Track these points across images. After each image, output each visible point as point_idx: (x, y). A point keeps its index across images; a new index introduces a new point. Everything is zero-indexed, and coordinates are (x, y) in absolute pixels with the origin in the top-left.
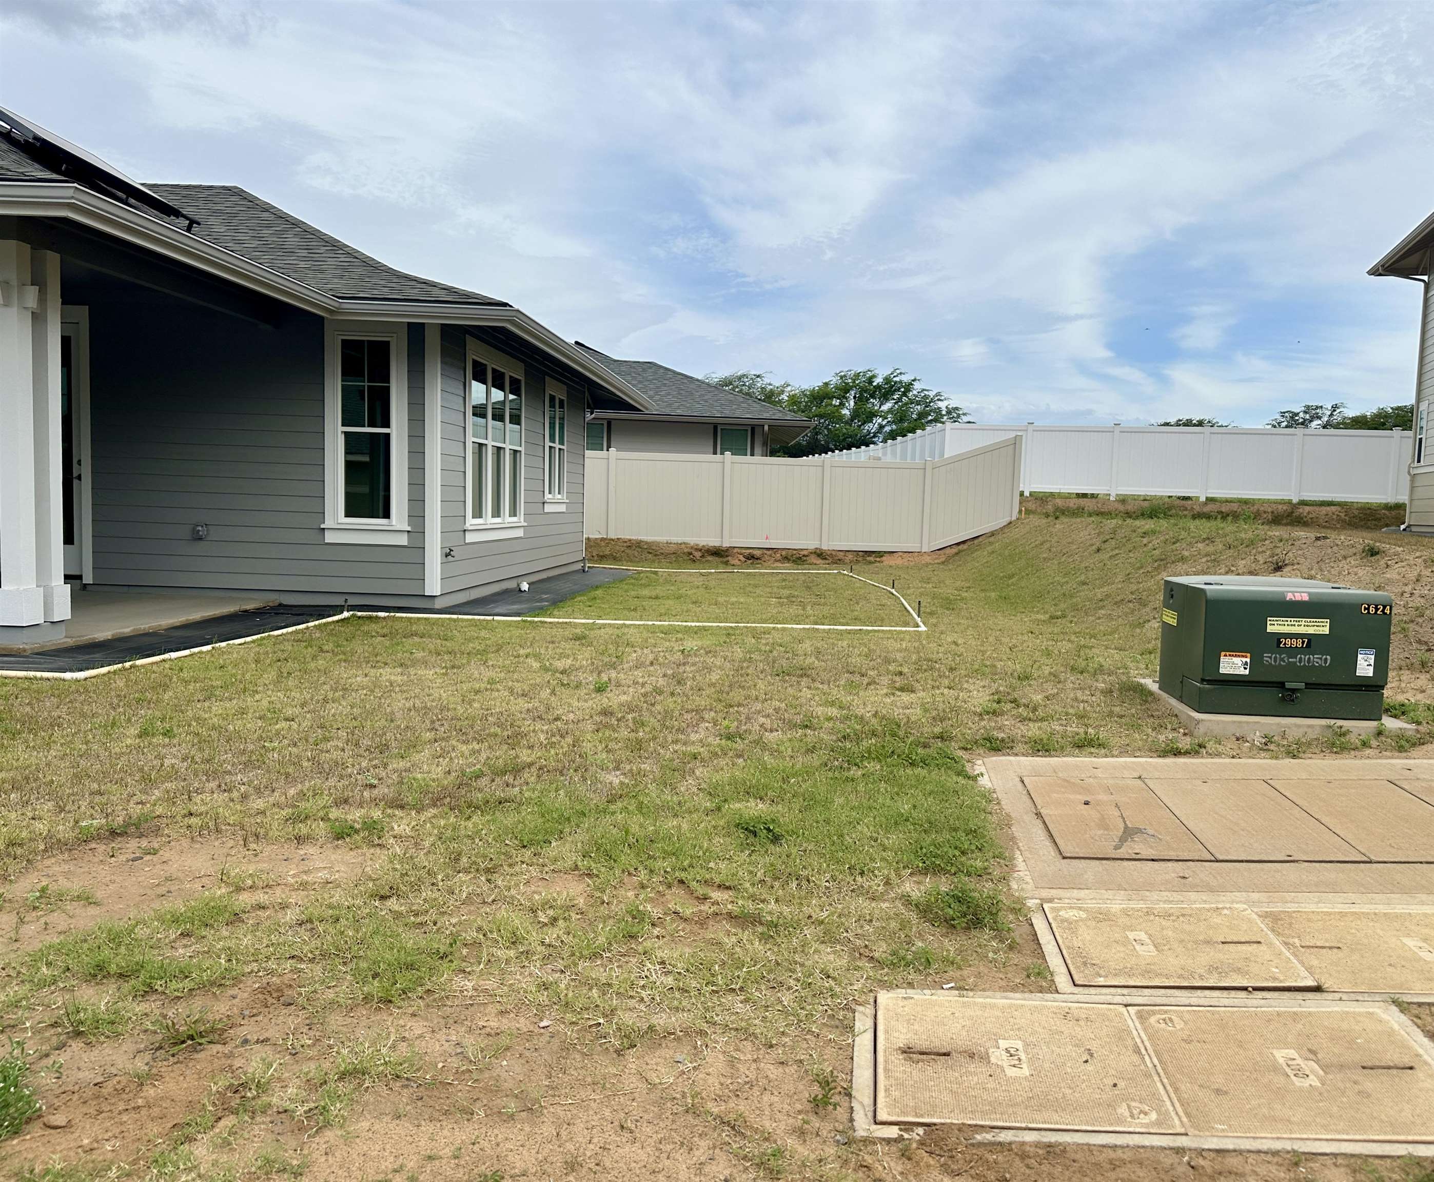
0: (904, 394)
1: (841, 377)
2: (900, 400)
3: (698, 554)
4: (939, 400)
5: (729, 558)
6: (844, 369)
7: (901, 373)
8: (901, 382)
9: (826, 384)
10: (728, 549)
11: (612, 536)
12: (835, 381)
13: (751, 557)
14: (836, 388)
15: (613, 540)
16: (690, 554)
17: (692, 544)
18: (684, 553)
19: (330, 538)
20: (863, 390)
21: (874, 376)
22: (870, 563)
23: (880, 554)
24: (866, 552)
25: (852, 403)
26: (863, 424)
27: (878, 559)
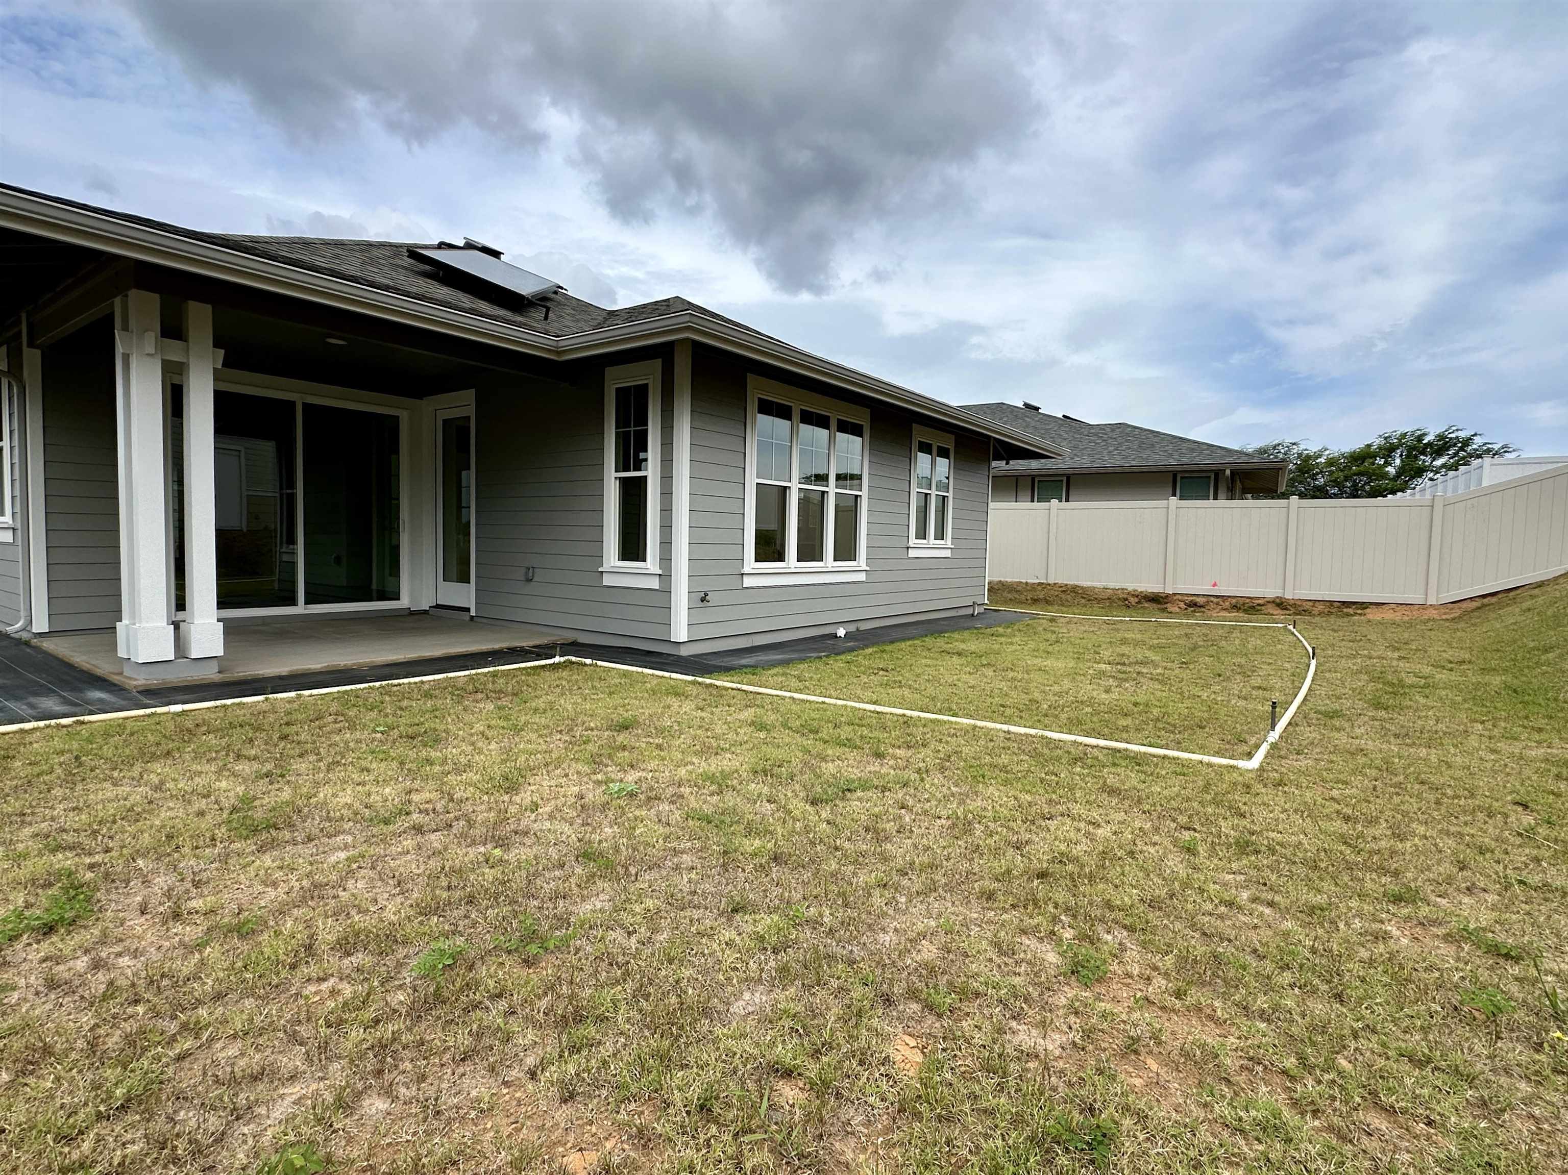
0: (1462, 449)
1: (1386, 438)
2: (1456, 454)
3: (1133, 600)
4: (1505, 452)
5: (1168, 605)
6: (1388, 430)
7: (1457, 430)
8: (1457, 438)
9: (1369, 446)
10: (1168, 596)
11: (1051, 581)
12: (1377, 442)
13: (1193, 605)
14: (1380, 448)
15: (1049, 585)
16: (1126, 599)
17: (1130, 589)
18: (1119, 599)
19: (607, 581)
20: (1411, 449)
21: (1425, 434)
22: (1348, 615)
23: (1363, 605)
24: (1344, 602)
25: (1398, 462)
26: (1409, 480)
27: (1359, 611)
